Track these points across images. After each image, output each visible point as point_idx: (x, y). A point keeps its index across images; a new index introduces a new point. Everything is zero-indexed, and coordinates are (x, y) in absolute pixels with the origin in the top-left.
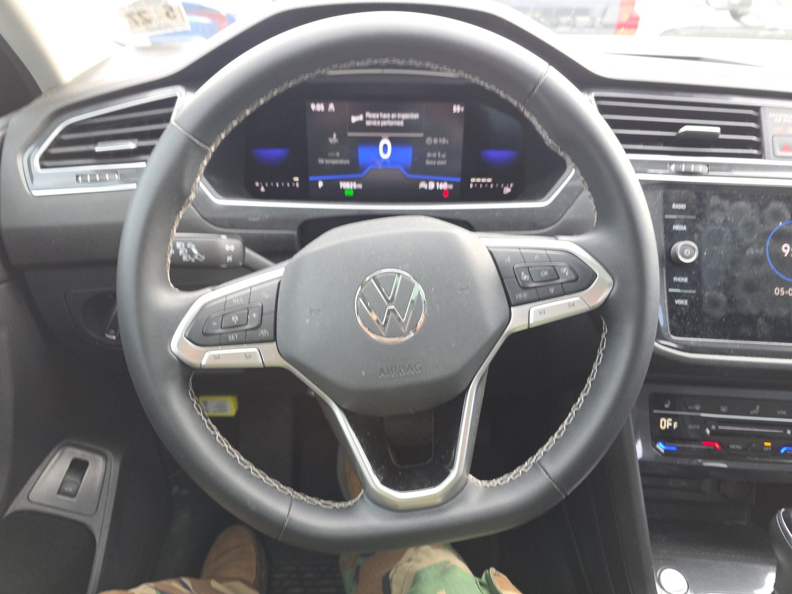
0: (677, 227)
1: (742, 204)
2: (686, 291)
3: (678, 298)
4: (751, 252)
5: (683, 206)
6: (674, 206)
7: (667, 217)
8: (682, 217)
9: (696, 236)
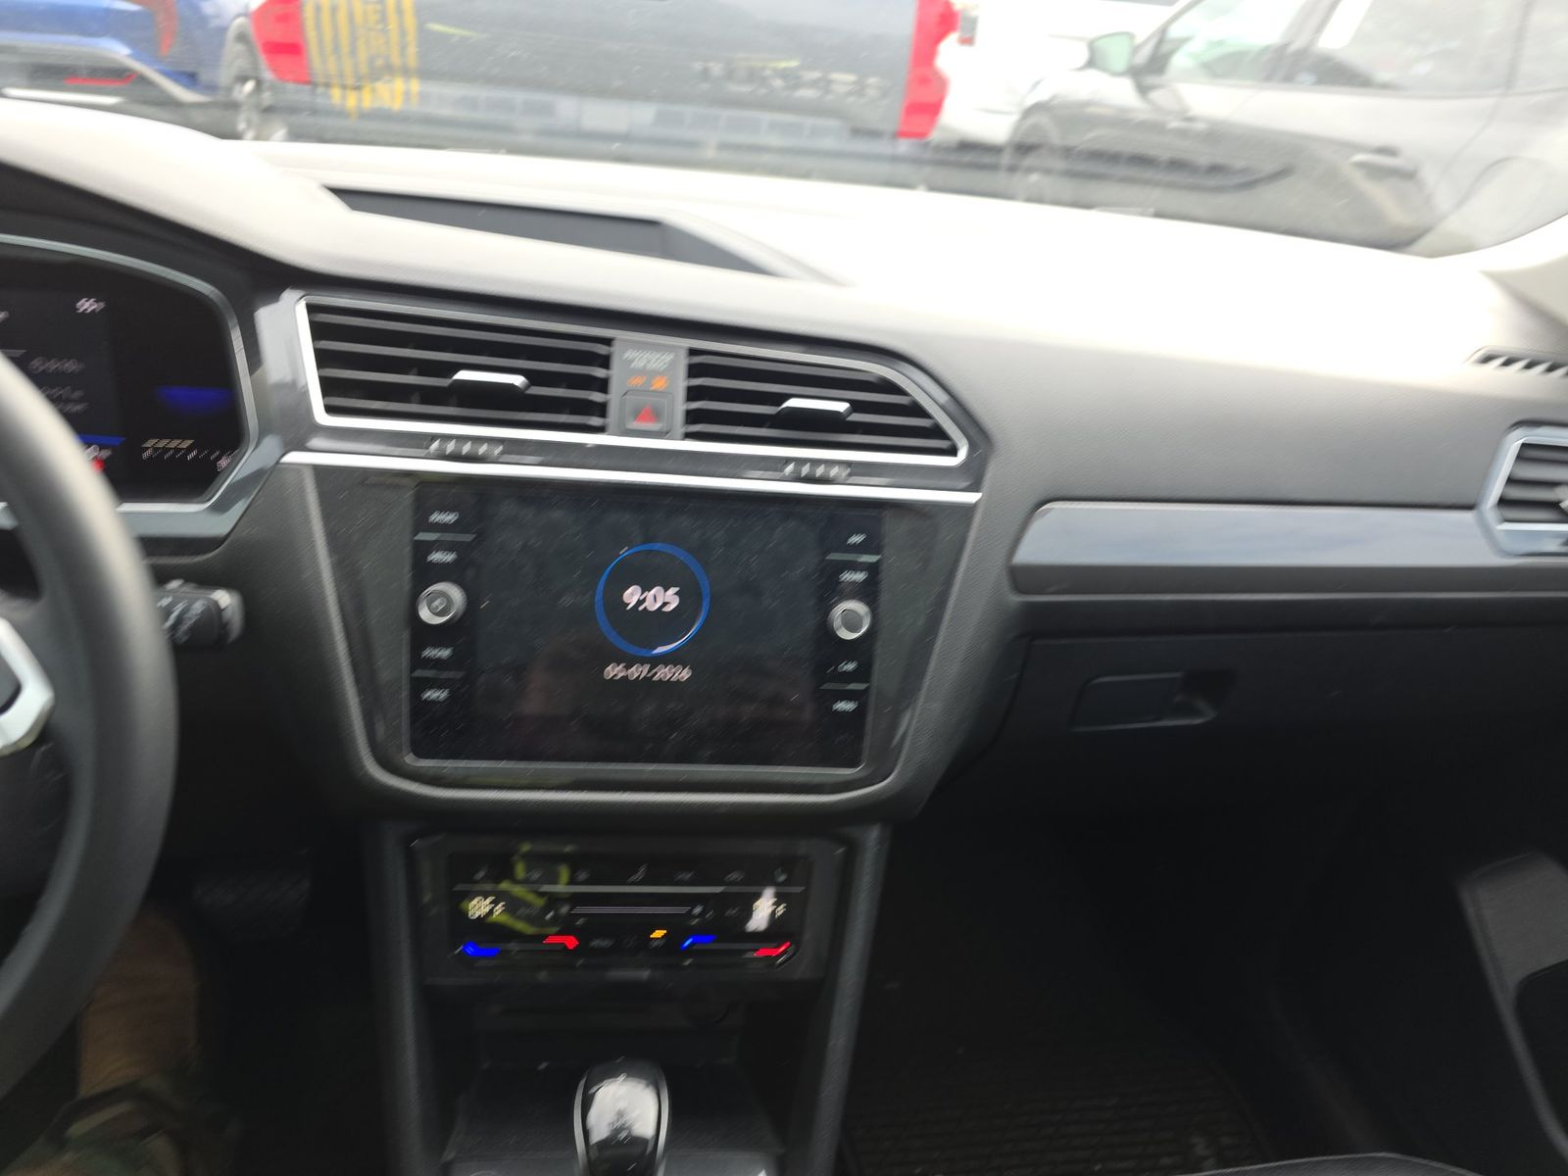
0: (437, 557)
1: (557, 515)
2: (445, 675)
3: (430, 688)
4: (567, 600)
5: (449, 518)
6: (437, 517)
7: (418, 537)
8: (449, 537)
9: (470, 573)
